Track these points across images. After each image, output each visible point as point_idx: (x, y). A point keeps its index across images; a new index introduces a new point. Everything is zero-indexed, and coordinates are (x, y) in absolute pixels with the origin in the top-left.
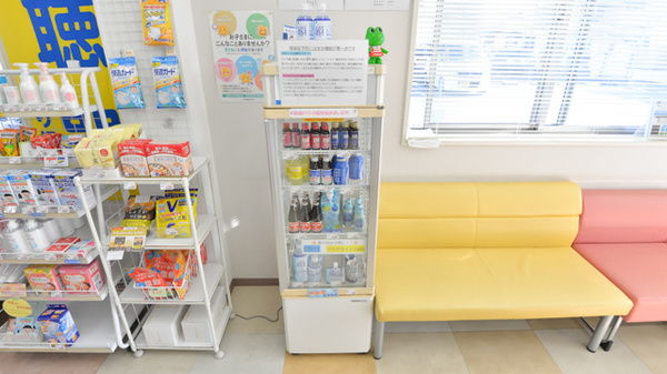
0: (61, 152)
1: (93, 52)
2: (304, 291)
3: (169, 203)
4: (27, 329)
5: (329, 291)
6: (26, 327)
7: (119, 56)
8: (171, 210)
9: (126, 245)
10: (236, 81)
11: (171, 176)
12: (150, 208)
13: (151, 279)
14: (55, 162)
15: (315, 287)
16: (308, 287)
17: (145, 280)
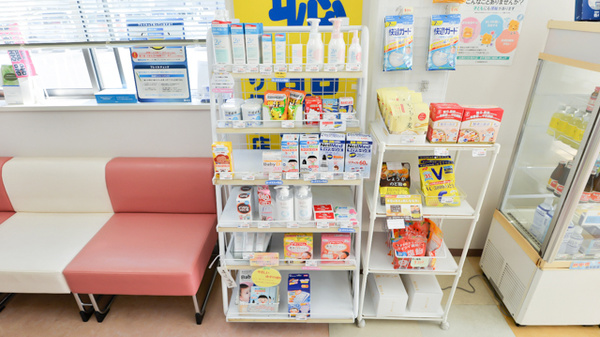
0: (339, 117)
1: (331, 9)
2: (567, 263)
3: (433, 170)
4: (263, 299)
5: (593, 263)
6: (261, 297)
7: (397, 14)
8: (439, 177)
9: (403, 213)
10: (476, 42)
11: (479, 142)
12: (406, 175)
13: (414, 249)
14: (332, 126)
15: (578, 259)
16: (571, 259)
17: (408, 249)
